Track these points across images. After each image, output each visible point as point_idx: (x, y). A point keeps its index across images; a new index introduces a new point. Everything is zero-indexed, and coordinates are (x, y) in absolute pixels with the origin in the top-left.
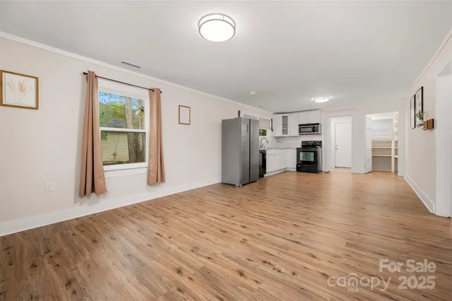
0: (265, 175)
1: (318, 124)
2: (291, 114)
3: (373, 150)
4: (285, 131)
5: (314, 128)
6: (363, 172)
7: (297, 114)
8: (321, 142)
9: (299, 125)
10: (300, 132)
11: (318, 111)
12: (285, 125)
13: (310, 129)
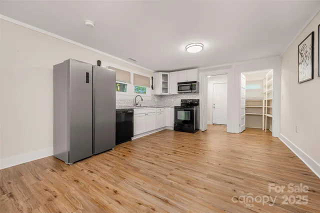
0: (133, 139)
1: (195, 82)
2: (171, 73)
3: (247, 108)
4: (165, 89)
5: (192, 86)
6: (238, 132)
7: (177, 72)
8: (199, 100)
9: (178, 84)
10: (179, 90)
11: (196, 70)
12: (165, 83)
13: (188, 88)
